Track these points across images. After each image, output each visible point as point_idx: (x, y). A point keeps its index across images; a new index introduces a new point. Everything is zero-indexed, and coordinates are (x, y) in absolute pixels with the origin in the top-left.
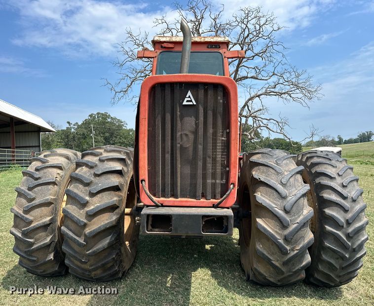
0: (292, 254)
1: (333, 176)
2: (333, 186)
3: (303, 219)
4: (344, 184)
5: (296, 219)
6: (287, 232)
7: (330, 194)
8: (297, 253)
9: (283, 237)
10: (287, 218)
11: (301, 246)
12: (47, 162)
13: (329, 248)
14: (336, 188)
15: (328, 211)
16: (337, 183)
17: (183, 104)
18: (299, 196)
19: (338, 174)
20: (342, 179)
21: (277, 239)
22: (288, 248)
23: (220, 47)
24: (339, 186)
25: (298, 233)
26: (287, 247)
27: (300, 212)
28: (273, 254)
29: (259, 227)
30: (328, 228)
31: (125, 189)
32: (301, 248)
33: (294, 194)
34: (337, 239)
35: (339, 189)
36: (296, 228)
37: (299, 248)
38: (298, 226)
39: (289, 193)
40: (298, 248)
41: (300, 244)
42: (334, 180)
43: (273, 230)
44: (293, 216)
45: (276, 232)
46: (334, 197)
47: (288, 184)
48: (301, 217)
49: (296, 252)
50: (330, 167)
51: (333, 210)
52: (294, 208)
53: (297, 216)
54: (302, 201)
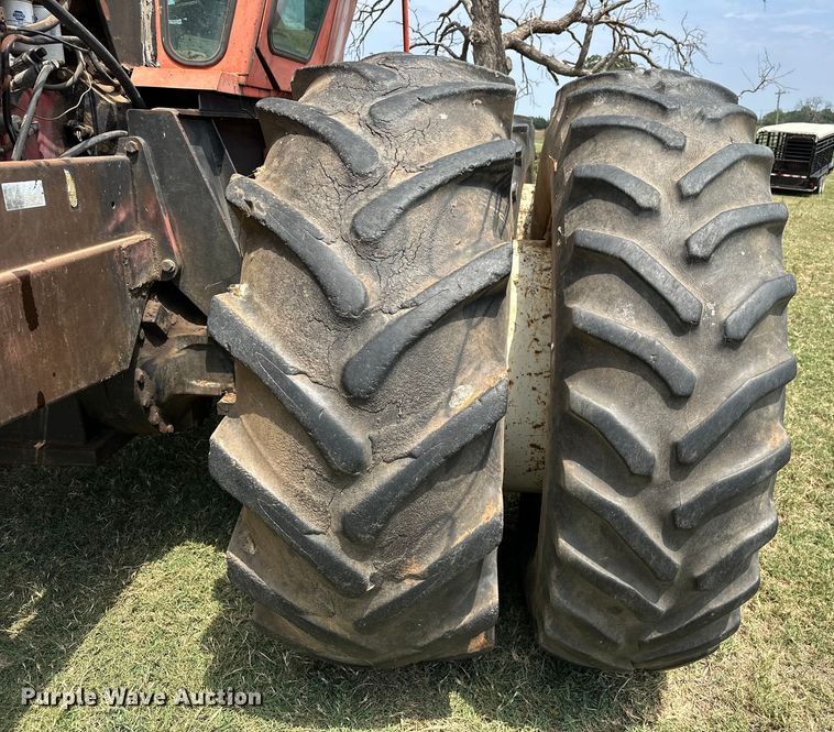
0: (391, 592)
1: (643, 200)
2: (632, 260)
3: (444, 433)
4: (696, 249)
5: (408, 432)
6: (353, 498)
7: (609, 303)
8: (414, 591)
9: (335, 525)
10: (356, 430)
11: (433, 557)
13: (577, 567)
14: (642, 271)
15: (586, 394)
16: (657, 240)
18: (432, 309)
19: (679, 187)
20: (696, 217)
21: (300, 532)
22: (365, 570)
24: (669, 255)
25: (421, 501)
26: (359, 567)
27: (431, 396)
28: (300, 588)
29: (215, 469)
30: (578, 476)
32: (431, 570)
33: (406, 297)
35: (663, 273)
36: (399, 479)
37: (424, 567)
38: (409, 469)
39: (386, 295)
40: (417, 569)
41: (428, 548)
42: (650, 229)
43: (286, 487)
44: (388, 419)
45: (301, 496)
46: (626, 320)
47: (390, 244)
48: (436, 424)
49: (408, 585)
50: (649, 149)
51: (607, 389)
52: (399, 381)
53: (410, 420)
54: (460, 338)
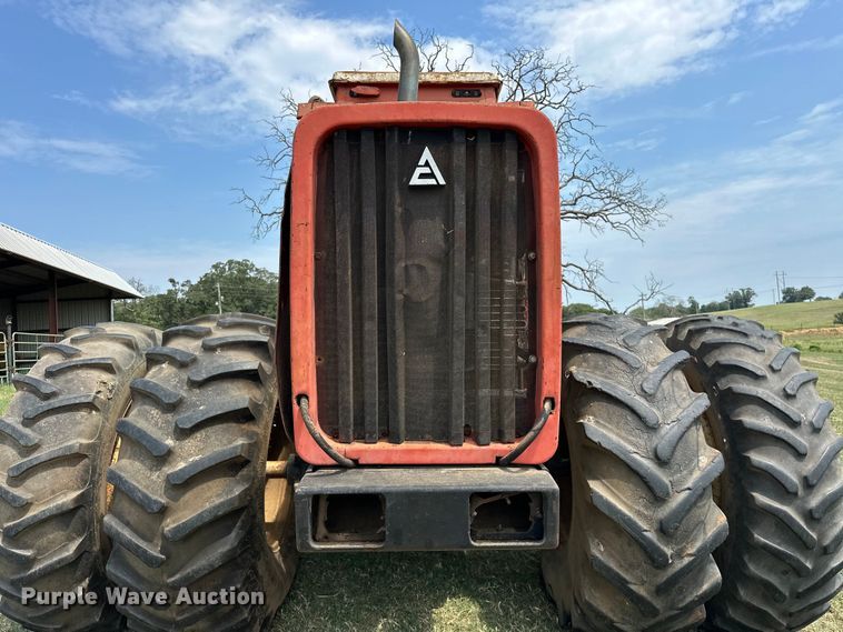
0: (679, 565)
1: (759, 373)
2: (764, 397)
3: (702, 478)
4: (789, 391)
5: (685, 478)
6: (664, 511)
7: (757, 416)
8: (691, 563)
9: (656, 526)
10: (663, 477)
11: (698, 544)
12: (77, 353)
13: (765, 547)
14: (770, 401)
15: (759, 458)
16: (771, 389)
17: (411, 183)
18: (687, 422)
19: (771, 367)
20: (782, 379)
21: (639, 530)
22: (669, 551)
23: (480, 95)
24: (778, 395)
25: (691, 513)
26: (666, 549)
27: (691, 461)
28: (631, 567)
29: (596, 502)
30: (761, 498)
31: (268, 417)
32: (699, 551)
33: (674, 417)
34: (783, 525)
35: (779, 403)
36: (686, 500)
37: (694, 550)
38: (690, 496)
39: (664, 417)
40: (692, 550)
41: (695, 540)
42: (763, 383)
43: (630, 508)
44: (676, 472)
45: (639, 513)
46: (766, 423)
47: (659, 395)
48: (697, 474)
49: (687, 560)
50: (750, 352)
51: (768, 455)
52: (678, 454)
53: (685, 472)
54: (695, 435)
